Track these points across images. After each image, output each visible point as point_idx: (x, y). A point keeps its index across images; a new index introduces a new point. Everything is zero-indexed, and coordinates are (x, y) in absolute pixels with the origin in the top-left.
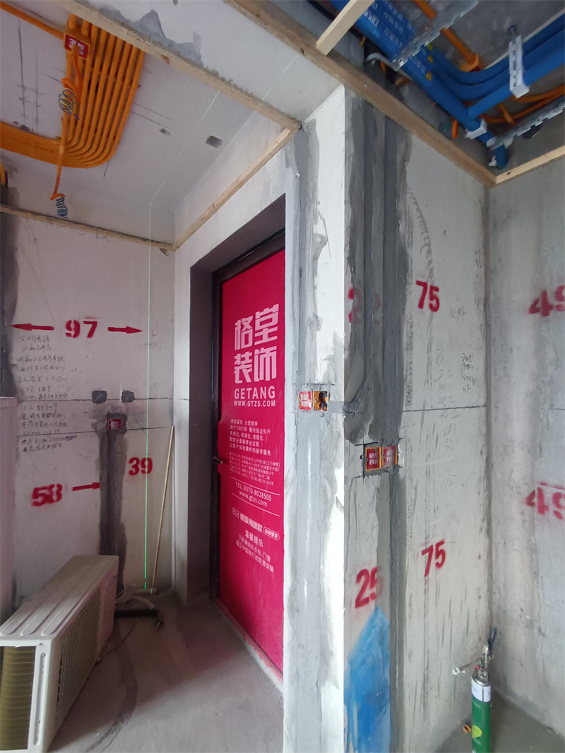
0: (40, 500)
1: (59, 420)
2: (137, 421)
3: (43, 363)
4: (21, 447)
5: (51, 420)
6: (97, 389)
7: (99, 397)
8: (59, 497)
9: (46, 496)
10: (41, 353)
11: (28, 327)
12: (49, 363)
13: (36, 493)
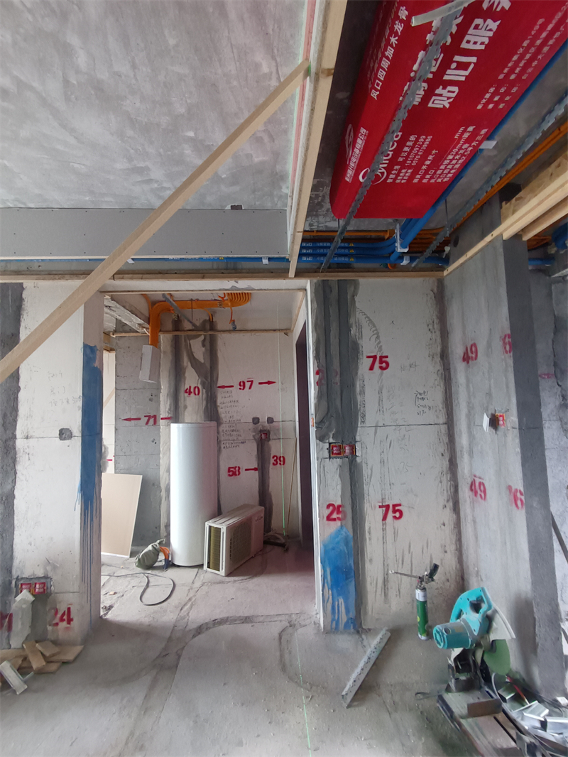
0: (231, 473)
1: (238, 433)
2: (275, 434)
3: (230, 404)
4: (222, 446)
5: (234, 433)
6: (254, 416)
7: (256, 420)
8: (239, 474)
9: (234, 472)
10: (228, 399)
11: (223, 387)
12: (233, 404)
13: (229, 471)
